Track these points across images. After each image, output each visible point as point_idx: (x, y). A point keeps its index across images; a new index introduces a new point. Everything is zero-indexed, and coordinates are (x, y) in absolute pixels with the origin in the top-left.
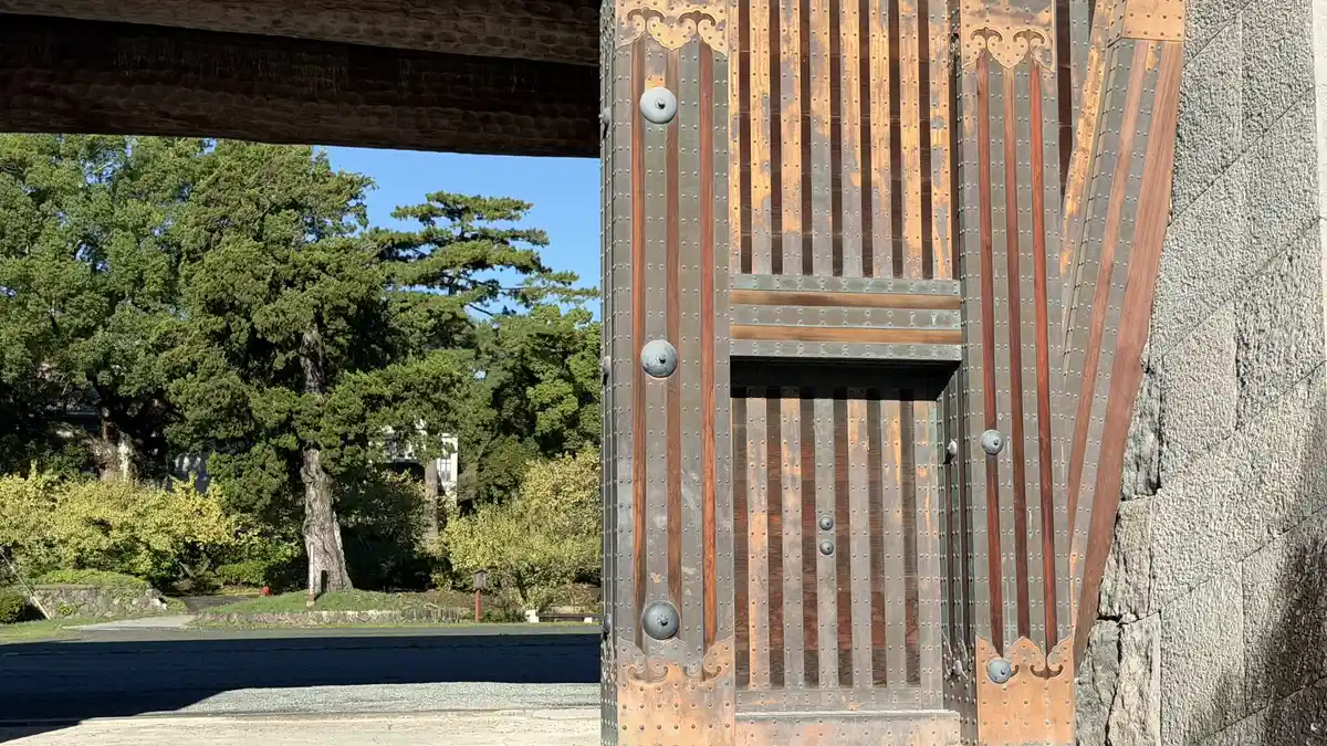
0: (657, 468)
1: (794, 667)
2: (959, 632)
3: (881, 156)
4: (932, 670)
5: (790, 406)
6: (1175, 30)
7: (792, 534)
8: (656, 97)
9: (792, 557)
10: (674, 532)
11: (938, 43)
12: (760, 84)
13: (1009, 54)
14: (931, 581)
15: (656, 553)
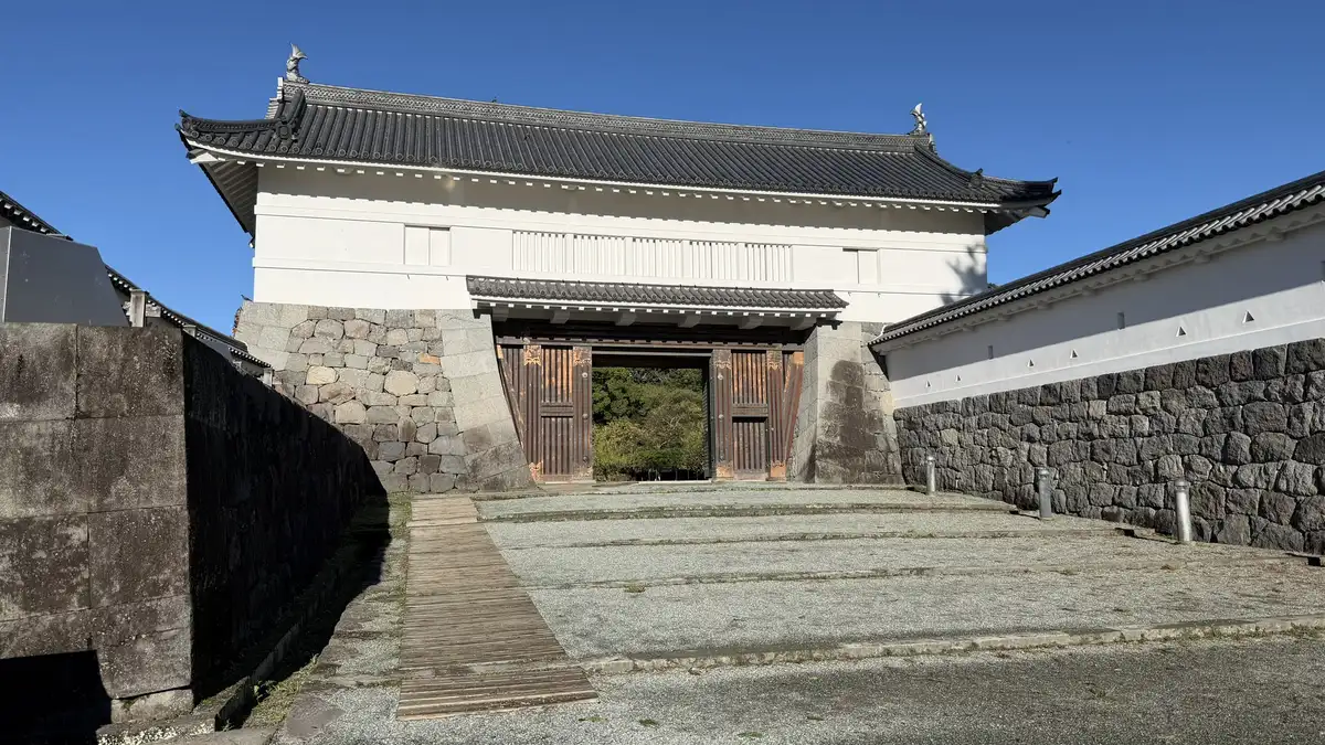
0: (721, 435)
1: (742, 466)
2: (768, 460)
3: (755, 384)
4: (763, 466)
5: (740, 424)
6: (801, 363)
7: (741, 445)
8: (720, 376)
9: (741, 448)
10: (724, 445)
11: (763, 365)
12: (735, 372)
13: (775, 367)
14: (763, 452)
15: (722, 447)
